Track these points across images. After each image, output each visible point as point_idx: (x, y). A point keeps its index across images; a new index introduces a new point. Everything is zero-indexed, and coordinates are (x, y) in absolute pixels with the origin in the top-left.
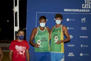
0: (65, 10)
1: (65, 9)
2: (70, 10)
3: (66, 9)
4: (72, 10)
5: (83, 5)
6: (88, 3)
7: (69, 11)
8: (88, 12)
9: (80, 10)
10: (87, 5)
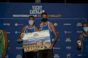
1: (13, 15)
4: (21, 15)
5: (31, 11)
6: (35, 9)
9: (28, 15)
10: (35, 11)
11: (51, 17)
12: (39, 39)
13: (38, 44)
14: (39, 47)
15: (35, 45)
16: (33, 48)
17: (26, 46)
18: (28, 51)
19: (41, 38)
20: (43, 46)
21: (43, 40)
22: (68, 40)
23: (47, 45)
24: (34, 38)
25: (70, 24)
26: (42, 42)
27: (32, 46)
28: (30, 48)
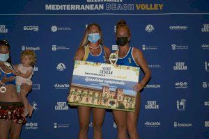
0: (48, 7)
1: (46, 5)
2: (59, 7)
3: (50, 5)
4: (65, 6)
7: (57, 9)
8: (101, 11)
9: (83, 6)
11: (138, 9)
12: (111, 82)
13: (106, 93)
14: (105, 101)
15: (97, 94)
16: (91, 98)
17: (76, 91)
18: (77, 102)
19: (115, 81)
20: (115, 101)
21: (120, 88)
22: (180, 66)
23: (125, 101)
24: (100, 77)
25: (185, 27)
26: (116, 92)
27: (91, 93)
28: (85, 98)
